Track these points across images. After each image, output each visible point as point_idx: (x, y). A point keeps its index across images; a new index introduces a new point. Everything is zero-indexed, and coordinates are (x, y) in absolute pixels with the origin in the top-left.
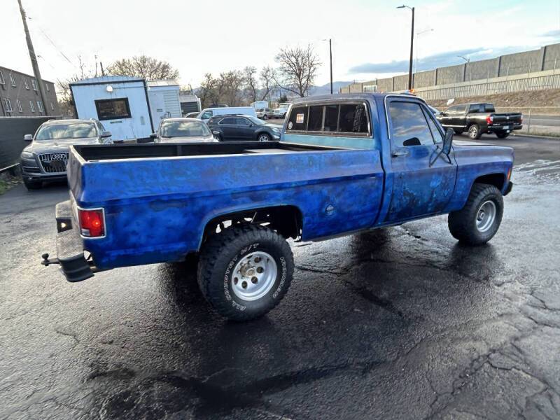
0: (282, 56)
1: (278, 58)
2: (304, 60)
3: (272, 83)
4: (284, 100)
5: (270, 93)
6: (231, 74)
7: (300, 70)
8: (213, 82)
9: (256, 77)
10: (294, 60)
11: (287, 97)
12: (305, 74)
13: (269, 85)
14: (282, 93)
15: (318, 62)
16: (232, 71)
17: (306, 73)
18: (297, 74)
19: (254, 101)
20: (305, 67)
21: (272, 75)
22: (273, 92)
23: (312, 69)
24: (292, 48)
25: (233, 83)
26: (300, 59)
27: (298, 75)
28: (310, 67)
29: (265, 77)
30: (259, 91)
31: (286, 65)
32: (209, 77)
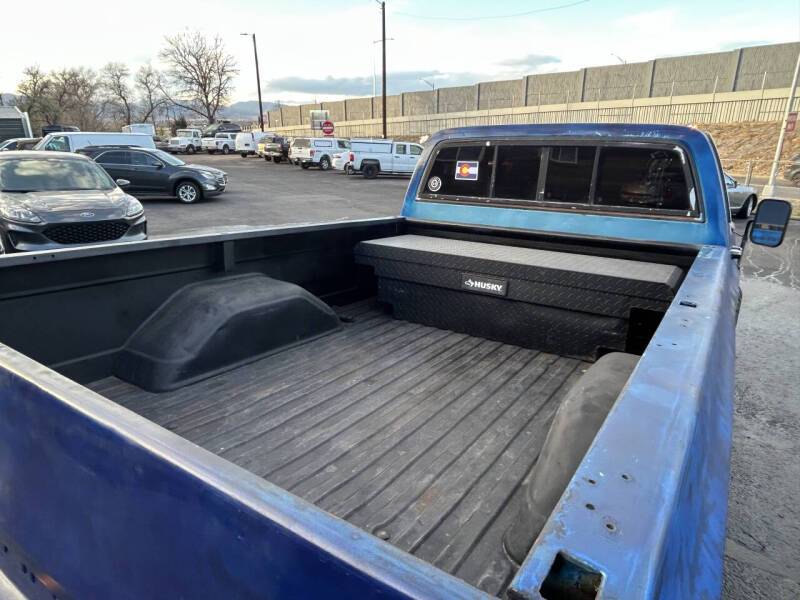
0: (172, 53)
1: (165, 56)
2: (210, 63)
3: (159, 94)
4: (182, 124)
5: (156, 111)
6: (74, 75)
7: (204, 77)
8: (46, 85)
9: (130, 83)
10: (193, 61)
11: (187, 120)
12: (213, 86)
13: (153, 98)
14: (177, 113)
15: (233, 68)
16: (77, 69)
17: (215, 84)
18: (200, 85)
19: (129, 123)
20: (212, 74)
21: (156, 83)
22: (161, 111)
23: (224, 78)
24: (188, 42)
25: (80, 91)
26: (202, 60)
27: (203, 86)
28: (220, 75)
29: (146, 84)
30: (134, 107)
31: (180, 68)
32: (34, 76)
